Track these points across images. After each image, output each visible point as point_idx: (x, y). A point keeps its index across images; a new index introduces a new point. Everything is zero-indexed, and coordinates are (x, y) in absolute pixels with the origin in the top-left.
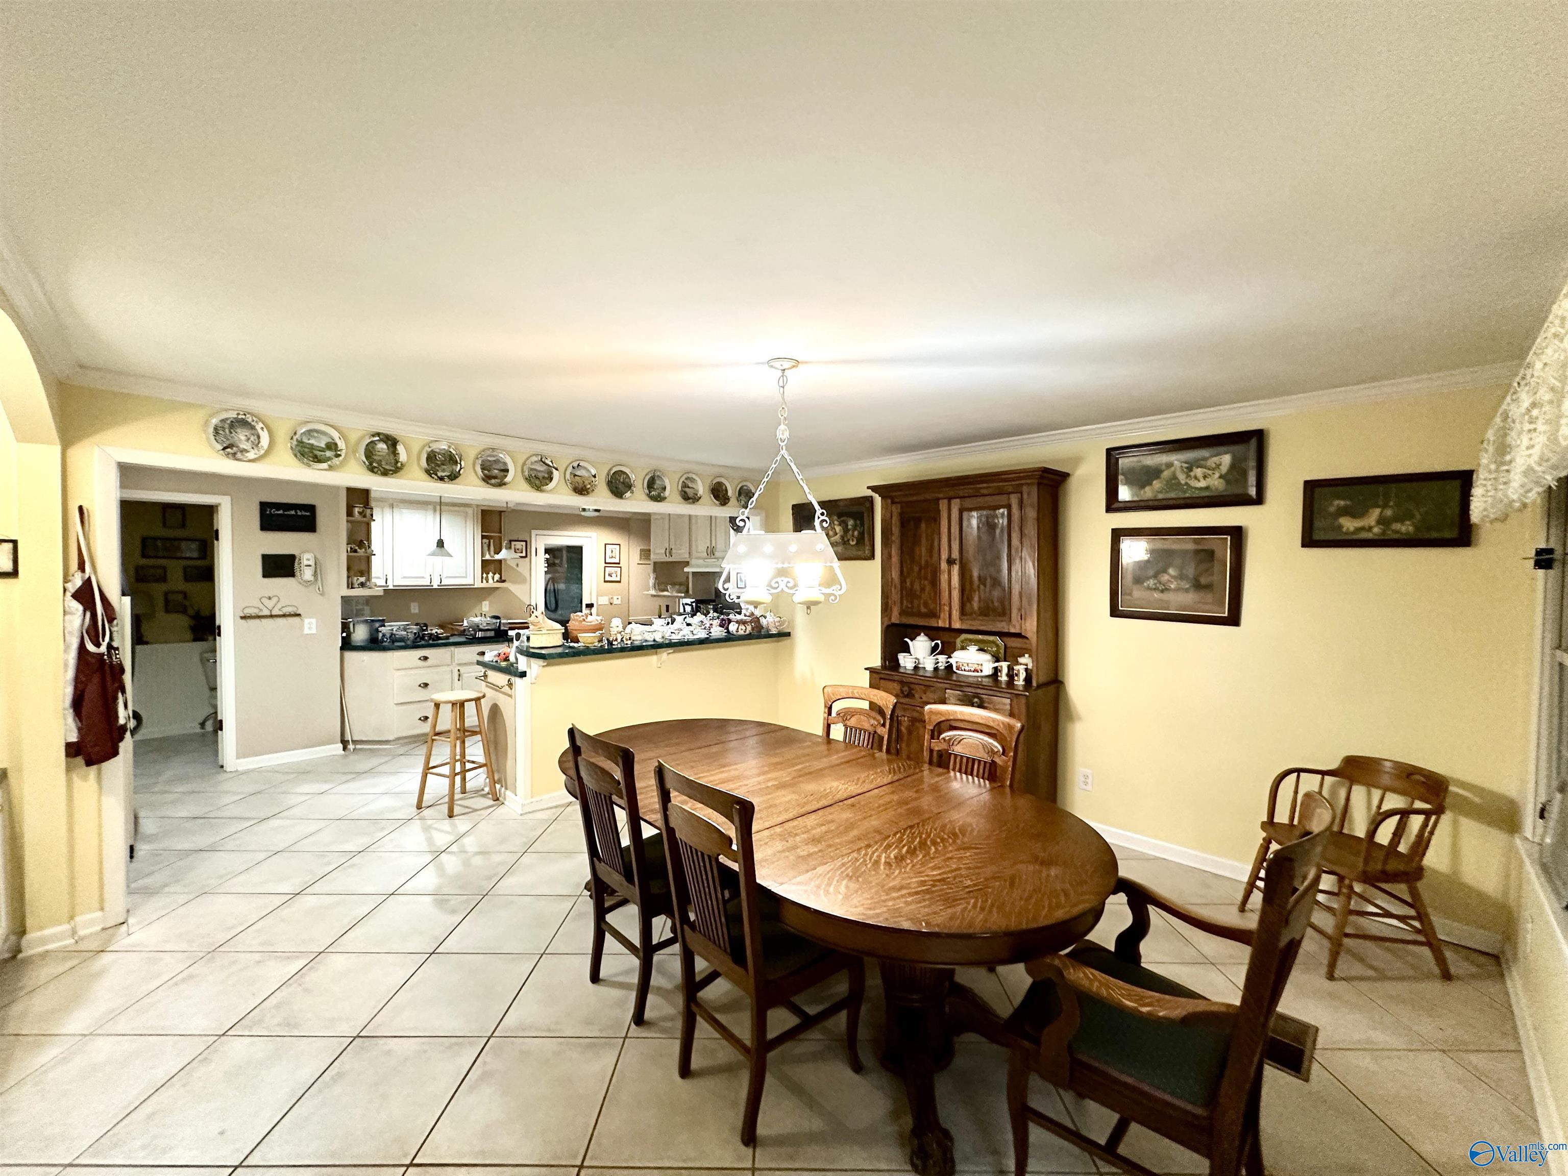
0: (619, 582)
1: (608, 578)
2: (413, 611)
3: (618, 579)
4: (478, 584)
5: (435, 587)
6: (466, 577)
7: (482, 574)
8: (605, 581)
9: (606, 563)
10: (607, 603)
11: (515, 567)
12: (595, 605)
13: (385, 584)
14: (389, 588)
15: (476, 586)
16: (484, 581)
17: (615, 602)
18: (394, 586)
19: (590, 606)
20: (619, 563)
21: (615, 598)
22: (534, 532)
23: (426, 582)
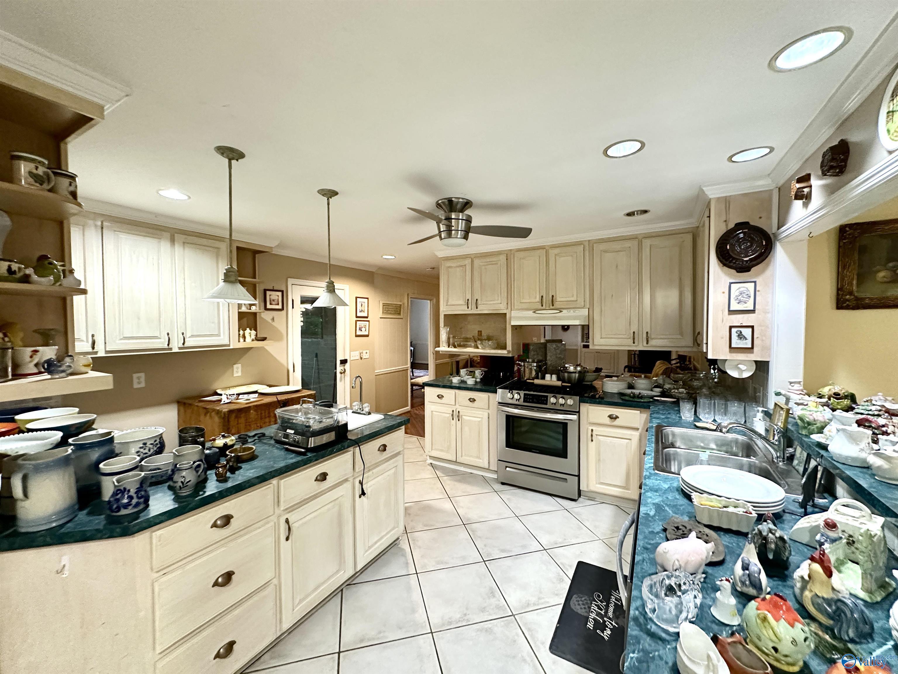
0: (367, 336)
1: (359, 333)
2: (136, 386)
3: (367, 333)
4: (235, 344)
5: (175, 350)
6: (218, 335)
7: (239, 331)
8: (357, 336)
9: (357, 317)
10: (358, 357)
11: (270, 321)
12: (348, 361)
13: (90, 349)
14: (99, 355)
15: (231, 347)
16: (242, 340)
17: (365, 356)
18: (107, 352)
19: (344, 362)
20: (367, 317)
21: (364, 352)
22: (290, 281)
23: (160, 343)
